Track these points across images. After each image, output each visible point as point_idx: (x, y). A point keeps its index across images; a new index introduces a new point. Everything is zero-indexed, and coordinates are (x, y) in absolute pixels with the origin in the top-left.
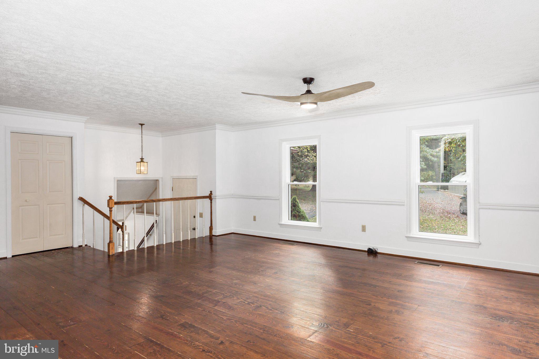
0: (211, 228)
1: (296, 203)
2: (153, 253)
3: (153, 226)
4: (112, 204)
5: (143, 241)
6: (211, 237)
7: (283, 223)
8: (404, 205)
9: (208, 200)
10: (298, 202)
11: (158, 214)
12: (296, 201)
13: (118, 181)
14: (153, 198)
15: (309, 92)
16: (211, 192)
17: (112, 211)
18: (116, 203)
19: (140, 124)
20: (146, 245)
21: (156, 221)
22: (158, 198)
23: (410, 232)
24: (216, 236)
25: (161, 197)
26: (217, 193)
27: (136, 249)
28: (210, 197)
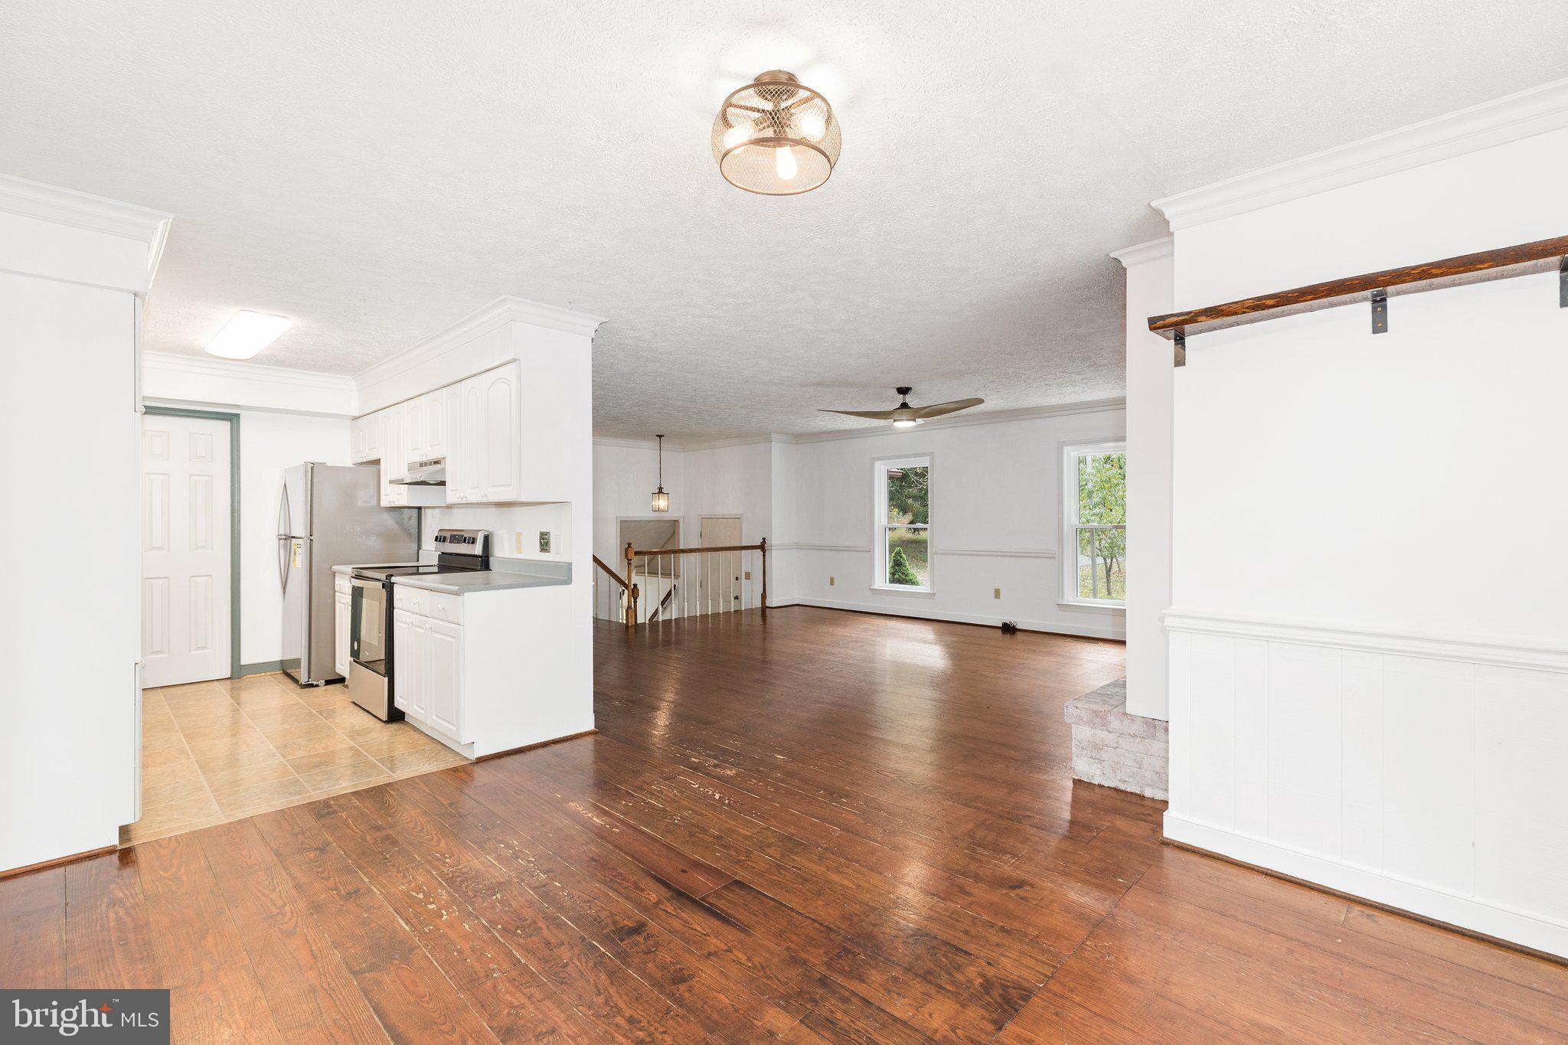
0: (764, 596)
1: (901, 560)
2: (670, 628)
3: (669, 594)
4: (631, 555)
5: (656, 613)
6: (764, 608)
7: (876, 587)
8: (1054, 558)
9: (759, 552)
10: (904, 559)
11: (677, 576)
12: (901, 557)
13: (622, 522)
14: (669, 547)
15: (904, 405)
16: (764, 539)
17: (631, 564)
18: (637, 553)
19: (657, 436)
20: (661, 618)
21: (675, 586)
22: (677, 548)
23: (1063, 598)
24: (771, 608)
25: (682, 547)
26: (774, 541)
27: (647, 622)
28: (762, 547)
